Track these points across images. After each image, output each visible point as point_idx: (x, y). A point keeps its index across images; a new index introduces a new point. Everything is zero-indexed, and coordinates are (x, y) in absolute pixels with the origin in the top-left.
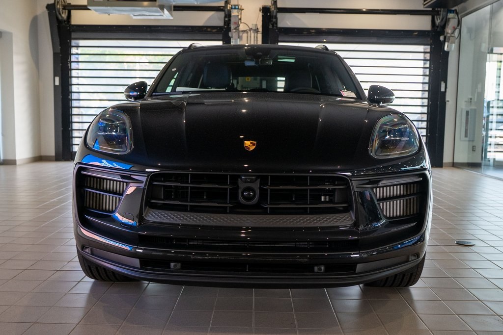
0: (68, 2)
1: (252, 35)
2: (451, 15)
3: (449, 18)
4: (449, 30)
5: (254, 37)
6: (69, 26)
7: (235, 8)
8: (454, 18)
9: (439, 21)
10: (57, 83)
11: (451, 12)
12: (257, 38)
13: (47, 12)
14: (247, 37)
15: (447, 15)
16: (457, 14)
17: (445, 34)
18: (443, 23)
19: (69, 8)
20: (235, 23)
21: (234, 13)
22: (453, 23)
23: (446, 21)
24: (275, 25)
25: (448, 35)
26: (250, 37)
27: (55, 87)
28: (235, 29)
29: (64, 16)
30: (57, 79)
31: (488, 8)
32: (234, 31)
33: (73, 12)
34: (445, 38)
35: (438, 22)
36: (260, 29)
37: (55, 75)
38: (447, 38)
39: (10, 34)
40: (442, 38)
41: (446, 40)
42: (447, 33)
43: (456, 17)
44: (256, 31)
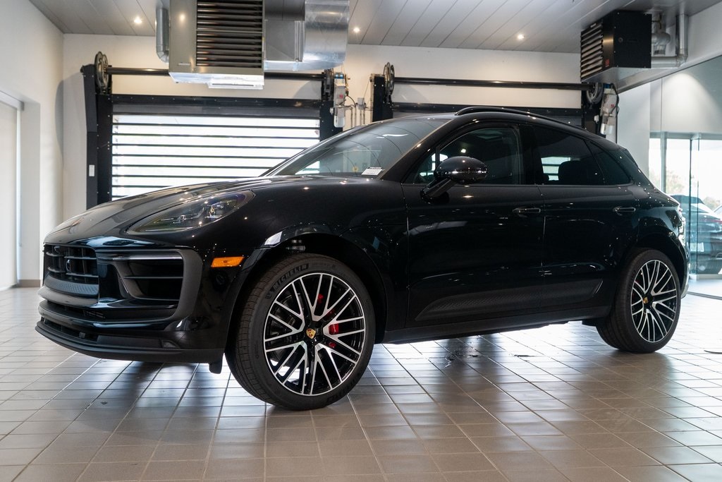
0: (109, 64)
1: (358, 111)
2: (607, 91)
3: (606, 95)
4: (606, 109)
5: (361, 115)
6: (110, 97)
7: (339, 78)
8: (611, 94)
9: (593, 97)
10: (92, 174)
11: (606, 86)
12: (364, 115)
13: (81, 77)
14: (352, 115)
15: (603, 91)
16: (614, 88)
17: (601, 114)
18: (598, 100)
19: (111, 71)
20: (341, 96)
21: (339, 83)
22: (610, 100)
23: (603, 98)
24: (388, 99)
25: (606, 115)
26: (356, 114)
27: (89, 178)
28: (341, 104)
29: (106, 82)
30: (92, 168)
31: (648, 85)
32: (340, 106)
33: (114, 77)
34: (601, 118)
35: (591, 98)
36: (369, 104)
37: (89, 163)
38: (604, 118)
39: (37, 106)
40: (596, 118)
41: (603, 121)
42: (604, 113)
43: (614, 92)
44: (364, 106)
